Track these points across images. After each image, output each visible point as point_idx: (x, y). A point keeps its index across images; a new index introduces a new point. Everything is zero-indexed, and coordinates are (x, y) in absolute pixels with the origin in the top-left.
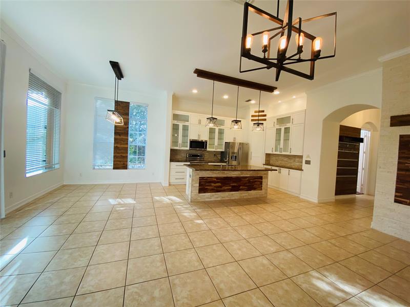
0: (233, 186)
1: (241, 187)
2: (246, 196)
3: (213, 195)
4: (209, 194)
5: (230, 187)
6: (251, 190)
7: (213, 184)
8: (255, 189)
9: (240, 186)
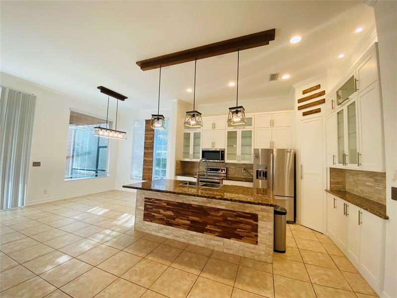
0: (192, 221)
1: (208, 227)
2: (218, 246)
3: (162, 229)
4: (157, 225)
5: (189, 222)
6: (229, 238)
7: (162, 211)
8: (239, 237)
9: (206, 224)
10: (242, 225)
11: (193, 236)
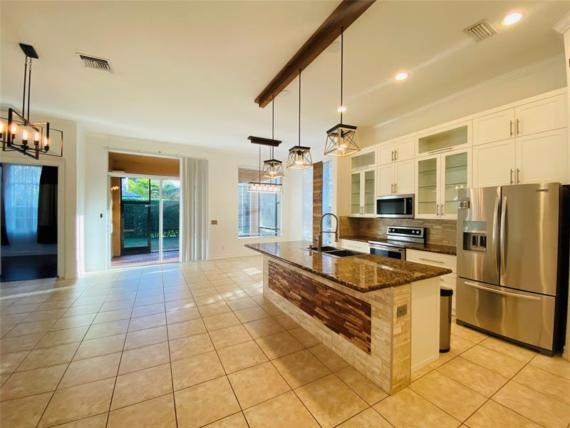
0: (303, 297)
1: (317, 309)
2: (327, 339)
4: (277, 294)
6: (338, 332)
7: (280, 279)
9: (315, 305)
10: (351, 317)
11: (304, 317)
